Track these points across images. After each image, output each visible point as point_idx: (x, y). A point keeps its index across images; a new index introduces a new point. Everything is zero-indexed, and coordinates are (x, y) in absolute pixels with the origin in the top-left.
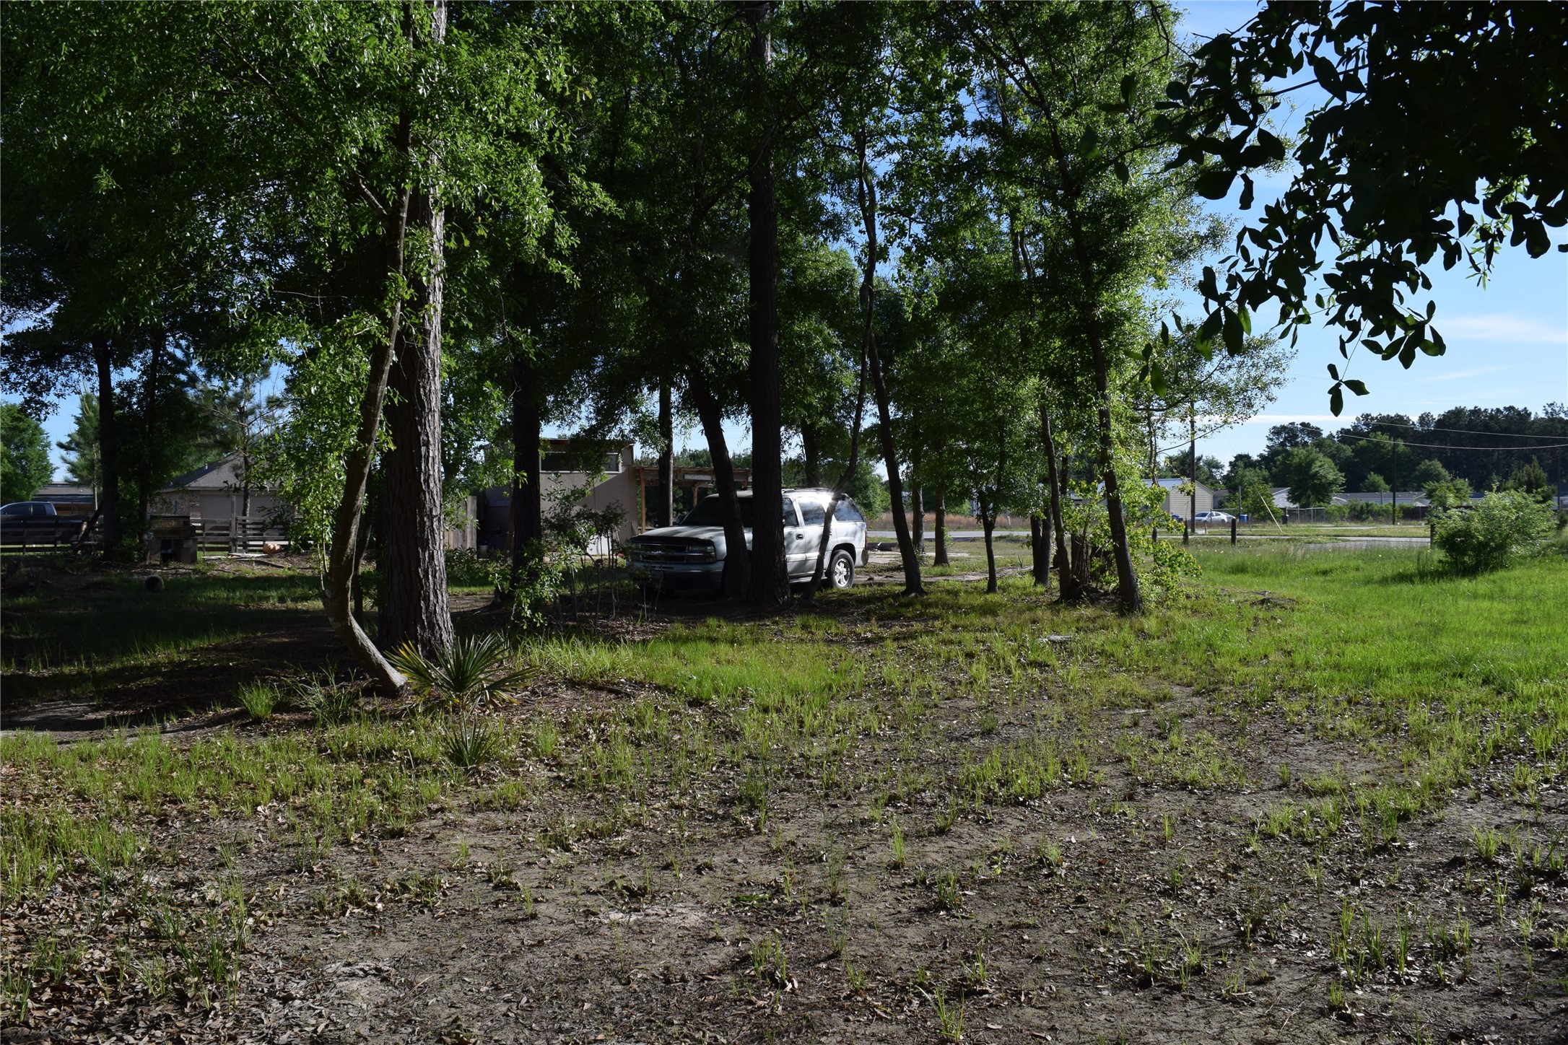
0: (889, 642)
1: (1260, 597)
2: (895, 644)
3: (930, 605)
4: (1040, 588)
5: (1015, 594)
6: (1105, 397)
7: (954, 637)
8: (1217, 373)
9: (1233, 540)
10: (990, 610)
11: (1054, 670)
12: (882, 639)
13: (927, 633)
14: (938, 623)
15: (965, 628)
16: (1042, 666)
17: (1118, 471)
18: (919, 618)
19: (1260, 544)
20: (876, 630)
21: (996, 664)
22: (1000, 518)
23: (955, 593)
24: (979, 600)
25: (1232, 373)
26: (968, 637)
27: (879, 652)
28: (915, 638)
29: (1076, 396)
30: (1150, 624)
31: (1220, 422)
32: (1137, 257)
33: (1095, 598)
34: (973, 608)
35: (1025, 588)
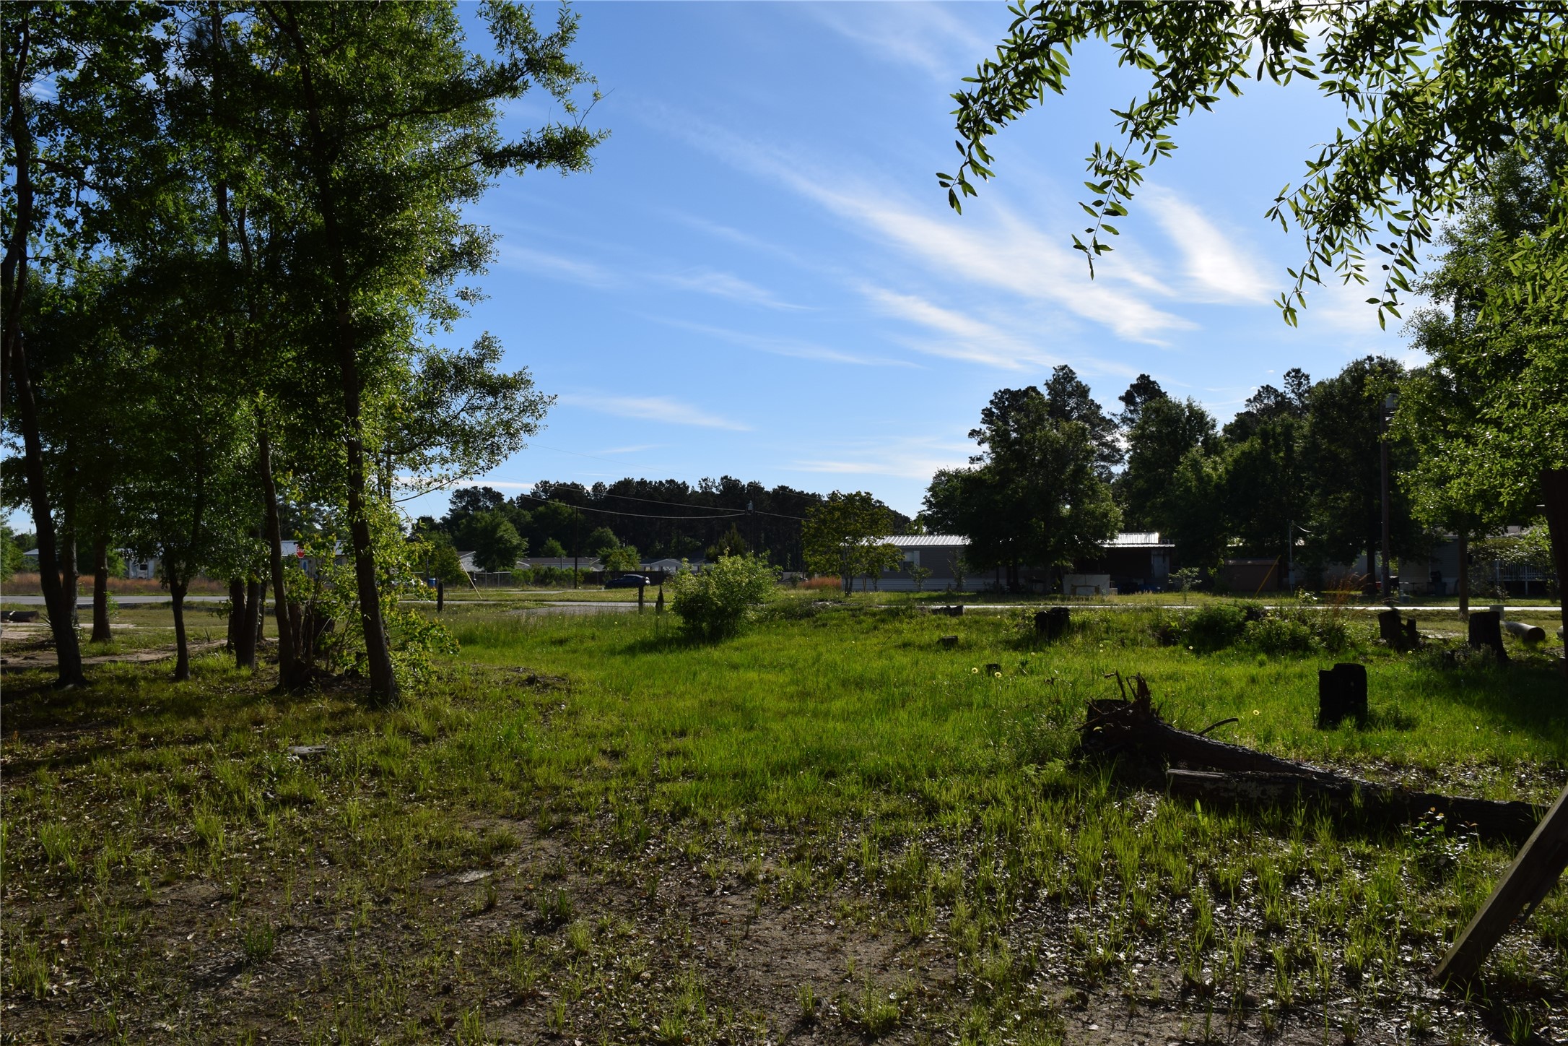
0: (43, 772)
1: (524, 676)
2: (55, 775)
3: (98, 702)
4: (245, 671)
5: (214, 681)
6: (357, 425)
7: (148, 755)
8: (463, 414)
9: (440, 606)
10: (188, 707)
11: (321, 808)
12: (34, 766)
13: (107, 750)
14: (116, 733)
15: (159, 741)
16: (303, 802)
17: (374, 520)
18: (85, 723)
19: (468, 610)
20: (20, 748)
21: (227, 803)
22: (193, 583)
23: (131, 682)
24: (168, 692)
25: (480, 415)
26: (169, 755)
27: (28, 793)
28: (87, 761)
29: (319, 423)
30: (416, 719)
31: (459, 472)
32: (405, 250)
33: (328, 684)
34: (163, 708)
35: (225, 671)
